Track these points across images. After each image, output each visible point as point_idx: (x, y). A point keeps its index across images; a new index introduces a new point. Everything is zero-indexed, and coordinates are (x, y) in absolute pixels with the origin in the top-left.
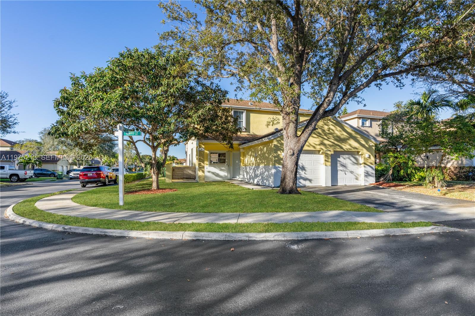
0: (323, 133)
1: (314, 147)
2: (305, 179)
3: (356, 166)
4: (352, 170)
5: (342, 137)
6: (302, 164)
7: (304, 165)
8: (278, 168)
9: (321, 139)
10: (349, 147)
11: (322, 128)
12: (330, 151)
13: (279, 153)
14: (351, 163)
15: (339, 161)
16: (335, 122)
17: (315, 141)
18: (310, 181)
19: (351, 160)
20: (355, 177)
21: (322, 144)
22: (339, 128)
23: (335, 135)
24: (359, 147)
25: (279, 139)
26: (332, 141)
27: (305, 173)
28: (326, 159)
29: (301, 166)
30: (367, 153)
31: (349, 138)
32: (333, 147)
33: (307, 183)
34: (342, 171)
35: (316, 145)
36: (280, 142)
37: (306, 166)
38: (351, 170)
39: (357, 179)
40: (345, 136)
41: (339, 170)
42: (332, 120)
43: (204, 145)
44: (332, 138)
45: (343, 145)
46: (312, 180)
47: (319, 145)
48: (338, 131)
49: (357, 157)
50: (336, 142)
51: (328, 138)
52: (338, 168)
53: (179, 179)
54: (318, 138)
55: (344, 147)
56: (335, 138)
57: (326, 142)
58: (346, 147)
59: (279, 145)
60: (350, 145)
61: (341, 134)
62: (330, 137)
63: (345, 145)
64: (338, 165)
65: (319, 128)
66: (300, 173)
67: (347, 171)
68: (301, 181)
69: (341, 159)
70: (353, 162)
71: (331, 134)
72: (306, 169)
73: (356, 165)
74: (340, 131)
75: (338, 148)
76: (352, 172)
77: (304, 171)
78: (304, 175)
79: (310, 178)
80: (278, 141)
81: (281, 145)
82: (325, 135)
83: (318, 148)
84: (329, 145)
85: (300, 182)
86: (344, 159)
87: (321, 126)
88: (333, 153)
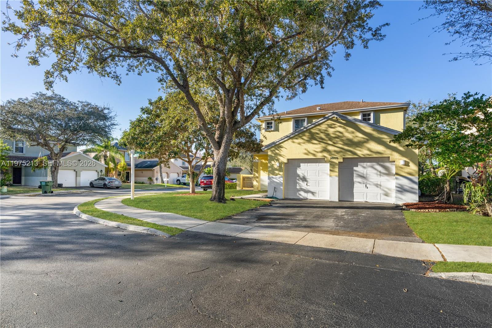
0: (327, 138)
1: (314, 155)
2: (307, 192)
3: (386, 177)
4: (379, 183)
5: (356, 140)
6: (303, 174)
7: (306, 175)
8: (272, 179)
9: (323, 145)
10: (368, 152)
11: (326, 132)
12: (337, 158)
13: (273, 162)
14: (377, 174)
15: (355, 171)
16: (344, 122)
17: (316, 148)
18: (313, 193)
19: (376, 169)
20: (383, 192)
21: (325, 150)
22: (350, 129)
23: (344, 138)
24: (384, 151)
25: (273, 149)
26: (341, 146)
27: (307, 184)
28: (332, 169)
29: (301, 177)
30: (401, 159)
31: (368, 140)
32: (341, 154)
33: (310, 196)
34: (360, 183)
35: (317, 152)
36: (274, 152)
37: (308, 177)
38: (376, 183)
39: (387, 195)
40: (360, 139)
41: (356, 181)
42: (341, 121)
43: (258, 157)
44: (341, 143)
45: (358, 150)
46: (316, 193)
47: (321, 152)
48: (349, 134)
49: (388, 164)
50: (346, 148)
51: (334, 143)
52: (355, 180)
53: (248, 187)
54: (320, 144)
55: (359, 153)
56: (345, 141)
57: (330, 148)
58: (361, 152)
59: (273, 155)
60: (369, 150)
61: (353, 136)
62: (337, 141)
63: (360, 151)
64: (355, 175)
65: (322, 132)
66: (300, 184)
67: (369, 184)
68: (302, 193)
69: (359, 169)
70: (380, 172)
71: (338, 137)
72: (308, 180)
73: (385, 175)
74: (353, 133)
75: (349, 155)
76: (377, 185)
77: (306, 183)
78: (306, 186)
79: (312, 190)
80: (272, 151)
81: (275, 155)
82: (330, 139)
83: (320, 155)
84: (335, 151)
85: (300, 195)
86: (364, 167)
87: (324, 130)
88: (342, 161)
